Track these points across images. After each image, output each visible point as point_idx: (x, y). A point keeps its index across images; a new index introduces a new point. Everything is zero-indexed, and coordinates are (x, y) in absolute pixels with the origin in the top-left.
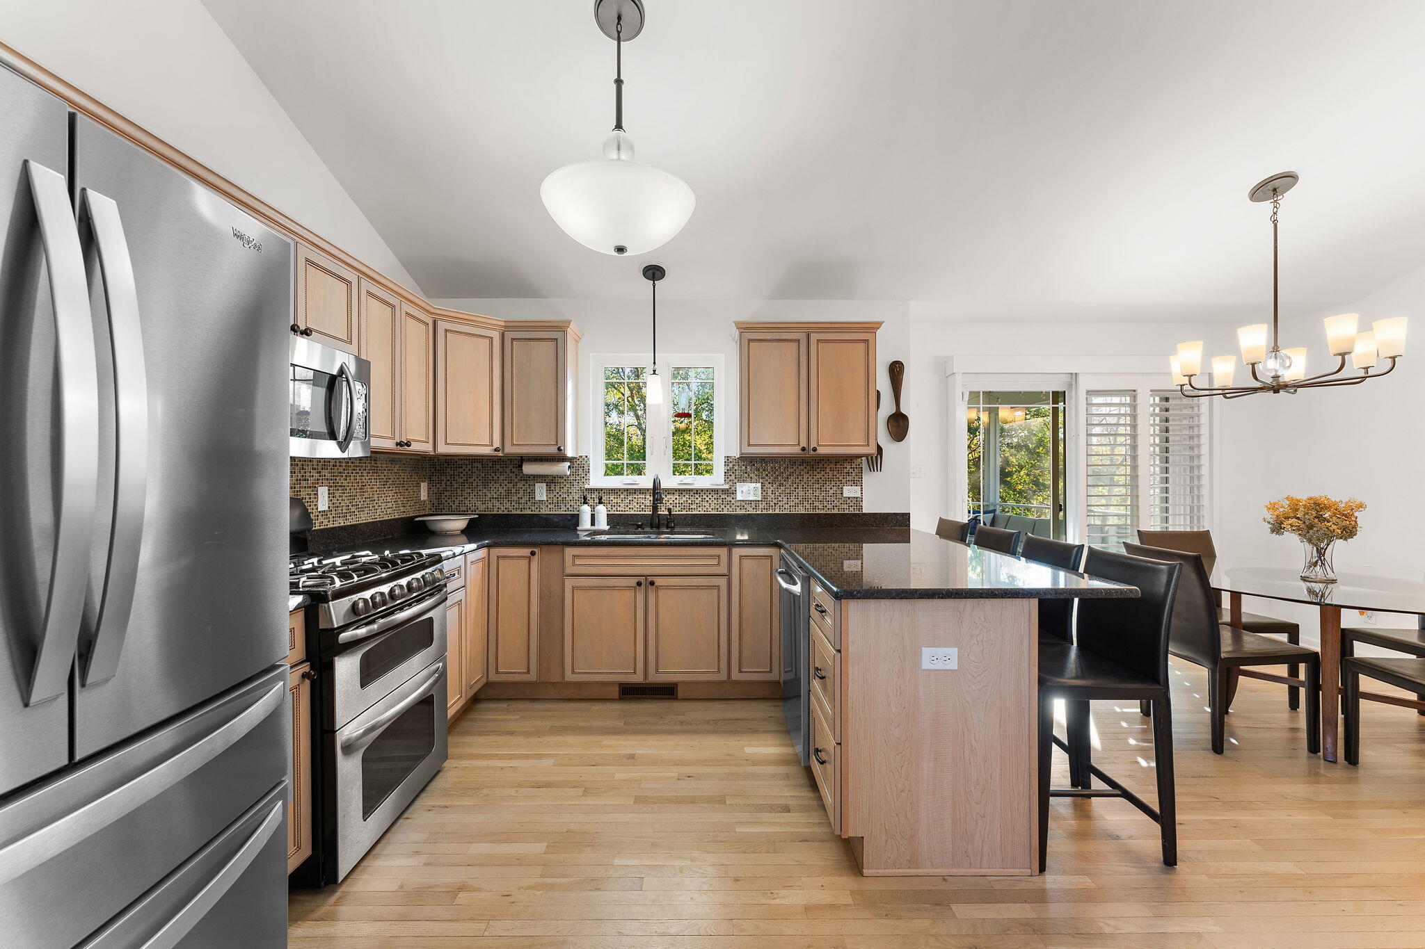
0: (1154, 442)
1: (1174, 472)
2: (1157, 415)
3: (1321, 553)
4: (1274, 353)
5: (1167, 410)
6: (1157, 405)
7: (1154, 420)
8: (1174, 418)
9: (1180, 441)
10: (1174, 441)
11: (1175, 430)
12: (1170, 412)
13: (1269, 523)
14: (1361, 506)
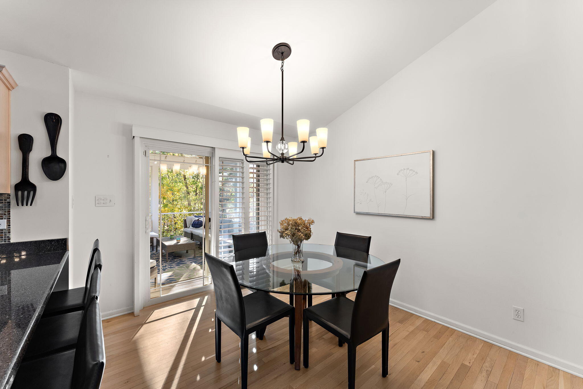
0: (254, 186)
1: (261, 201)
2: (255, 173)
3: (299, 247)
4: (282, 141)
5: (259, 171)
6: (255, 169)
7: (254, 176)
8: (261, 175)
9: (263, 186)
10: (261, 186)
11: (262, 181)
12: (260, 172)
13: (279, 232)
14: (313, 222)
